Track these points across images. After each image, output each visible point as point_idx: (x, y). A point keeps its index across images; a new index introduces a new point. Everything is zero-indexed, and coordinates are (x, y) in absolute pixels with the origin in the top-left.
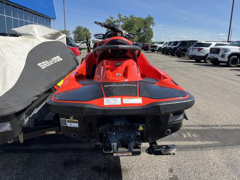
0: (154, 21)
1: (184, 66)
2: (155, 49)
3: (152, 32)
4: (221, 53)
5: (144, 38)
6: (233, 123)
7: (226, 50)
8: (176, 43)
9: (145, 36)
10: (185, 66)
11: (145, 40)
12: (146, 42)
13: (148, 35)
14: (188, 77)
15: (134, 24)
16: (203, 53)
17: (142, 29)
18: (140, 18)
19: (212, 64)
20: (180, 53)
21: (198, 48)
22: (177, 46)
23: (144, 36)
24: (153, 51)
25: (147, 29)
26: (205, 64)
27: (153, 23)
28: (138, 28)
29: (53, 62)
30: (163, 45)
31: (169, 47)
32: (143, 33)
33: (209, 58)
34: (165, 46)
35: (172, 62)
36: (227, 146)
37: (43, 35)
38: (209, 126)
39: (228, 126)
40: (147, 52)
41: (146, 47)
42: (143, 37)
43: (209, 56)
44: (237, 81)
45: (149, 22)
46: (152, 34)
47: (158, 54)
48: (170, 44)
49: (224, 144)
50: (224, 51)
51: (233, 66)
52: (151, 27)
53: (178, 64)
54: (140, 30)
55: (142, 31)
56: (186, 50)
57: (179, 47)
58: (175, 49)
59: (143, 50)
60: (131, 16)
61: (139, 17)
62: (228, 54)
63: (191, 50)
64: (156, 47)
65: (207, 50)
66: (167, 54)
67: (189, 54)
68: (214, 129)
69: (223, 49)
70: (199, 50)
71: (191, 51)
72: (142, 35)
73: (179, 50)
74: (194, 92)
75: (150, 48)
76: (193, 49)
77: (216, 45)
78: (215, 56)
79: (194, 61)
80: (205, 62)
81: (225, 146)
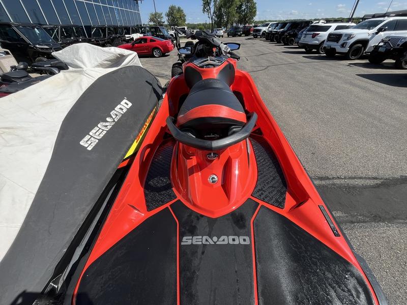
1: (291, 61)
2: (258, 35)
3: (255, 8)
4: (341, 42)
6: (359, 174)
7: (349, 36)
8: (284, 24)
10: (293, 61)
11: (247, 19)
12: (247, 22)
13: (251, 12)
14: (298, 82)
16: (317, 40)
17: (244, 3)
19: (325, 55)
20: (287, 39)
21: (312, 33)
22: (285, 29)
23: (246, 14)
24: (256, 37)
25: (249, 4)
26: (317, 55)
28: (239, 3)
29: (114, 121)
30: (268, 27)
31: (275, 30)
32: (245, 9)
33: (325, 47)
34: (270, 29)
35: (278, 55)
36: (355, 222)
37: (97, 63)
38: (328, 178)
39: (354, 178)
40: (249, 39)
41: (247, 31)
42: (244, 16)
43: (324, 45)
44: (359, 87)
46: (255, 11)
47: (261, 40)
48: (277, 26)
49: (350, 218)
50: (346, 38)
51: (353, 57)
53: (285, 58)
54: (241, 6)
55: (244, 7)
56: (295, 35)
57: (288, 29)
58: (283, 33)
59: (244, 35)
62: (352, 41)
63: (303, 36)
64: (260, 30)
65: (324, 35)
66: (272, 41)
67: (300, 42)
68: (334, 184)
69: (346, 35)
70: (314, 36)
71: (302, 38)
72: (243, 13)
73: (287, 36)
74: (307, 110)
75: (252, 32)
76: (306, 34)
77: (336, 29)
78: (333, 45)
79: (304, 50)
80: (318, 52)
81: (352, 222)
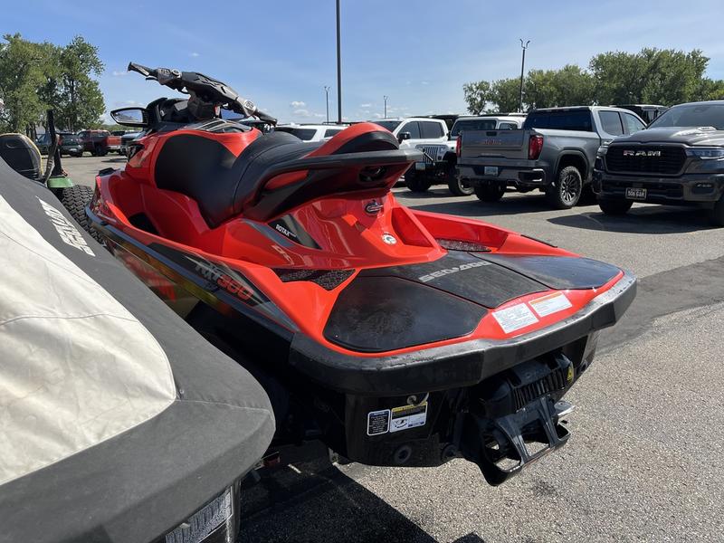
0: (99, 56)
3: (98, 93)
5: (71, 112)
9: (74, 108)
11: (79, 119)
12: (81, 125)
13: (86, 102)
15: (25, 64)
17: (59, 81)
18: (46, 44)
23: (73, 106)
25: (77, 85)
27: (96, 64)
28: (44, 80)
32: (65, 95)
41: (97, 144)
42: (67, 109)
45: (83, 61)
46: (100, 101)
52: (92, 76)
54: (51, 86)
55: (61, 91)
59: (89, 153)
60: (9, 36)
61: (40, 42)
72: (64, 104)
75: (112, 147)
